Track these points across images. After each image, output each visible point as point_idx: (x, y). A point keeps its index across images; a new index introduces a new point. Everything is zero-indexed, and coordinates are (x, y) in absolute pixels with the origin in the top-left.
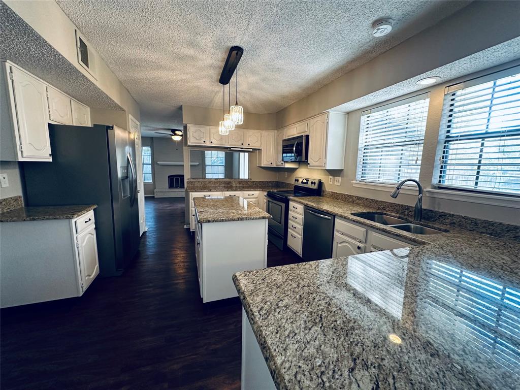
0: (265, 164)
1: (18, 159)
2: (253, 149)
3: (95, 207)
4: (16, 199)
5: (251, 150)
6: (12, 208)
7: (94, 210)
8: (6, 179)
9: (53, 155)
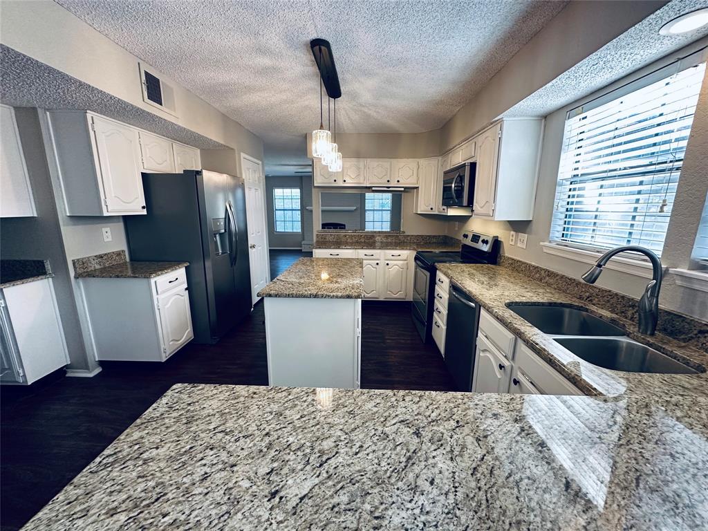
0: (422, 209)
1: (103, 214)
2: (405, 188)
3: (187, 264)
4: (119, 254)
5: (403, 189)
6: (115, 263)
7: (186, 267)
8: (109, 233)
9: (148, 206)
